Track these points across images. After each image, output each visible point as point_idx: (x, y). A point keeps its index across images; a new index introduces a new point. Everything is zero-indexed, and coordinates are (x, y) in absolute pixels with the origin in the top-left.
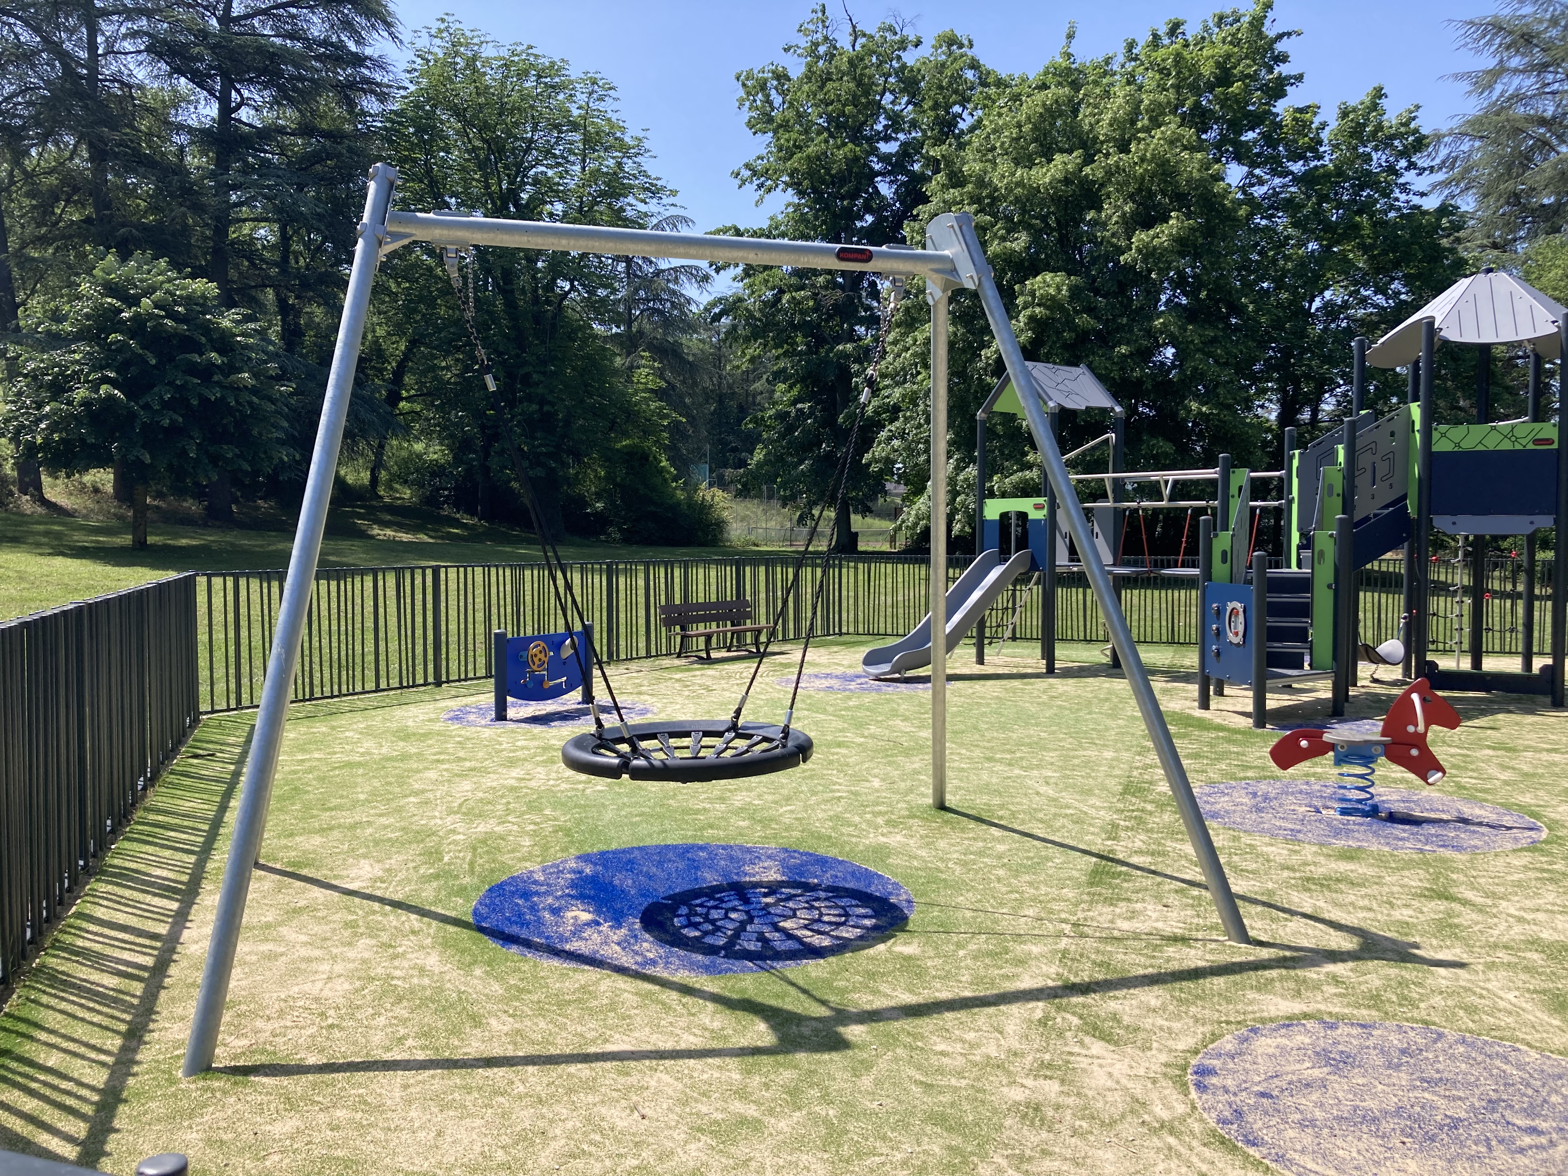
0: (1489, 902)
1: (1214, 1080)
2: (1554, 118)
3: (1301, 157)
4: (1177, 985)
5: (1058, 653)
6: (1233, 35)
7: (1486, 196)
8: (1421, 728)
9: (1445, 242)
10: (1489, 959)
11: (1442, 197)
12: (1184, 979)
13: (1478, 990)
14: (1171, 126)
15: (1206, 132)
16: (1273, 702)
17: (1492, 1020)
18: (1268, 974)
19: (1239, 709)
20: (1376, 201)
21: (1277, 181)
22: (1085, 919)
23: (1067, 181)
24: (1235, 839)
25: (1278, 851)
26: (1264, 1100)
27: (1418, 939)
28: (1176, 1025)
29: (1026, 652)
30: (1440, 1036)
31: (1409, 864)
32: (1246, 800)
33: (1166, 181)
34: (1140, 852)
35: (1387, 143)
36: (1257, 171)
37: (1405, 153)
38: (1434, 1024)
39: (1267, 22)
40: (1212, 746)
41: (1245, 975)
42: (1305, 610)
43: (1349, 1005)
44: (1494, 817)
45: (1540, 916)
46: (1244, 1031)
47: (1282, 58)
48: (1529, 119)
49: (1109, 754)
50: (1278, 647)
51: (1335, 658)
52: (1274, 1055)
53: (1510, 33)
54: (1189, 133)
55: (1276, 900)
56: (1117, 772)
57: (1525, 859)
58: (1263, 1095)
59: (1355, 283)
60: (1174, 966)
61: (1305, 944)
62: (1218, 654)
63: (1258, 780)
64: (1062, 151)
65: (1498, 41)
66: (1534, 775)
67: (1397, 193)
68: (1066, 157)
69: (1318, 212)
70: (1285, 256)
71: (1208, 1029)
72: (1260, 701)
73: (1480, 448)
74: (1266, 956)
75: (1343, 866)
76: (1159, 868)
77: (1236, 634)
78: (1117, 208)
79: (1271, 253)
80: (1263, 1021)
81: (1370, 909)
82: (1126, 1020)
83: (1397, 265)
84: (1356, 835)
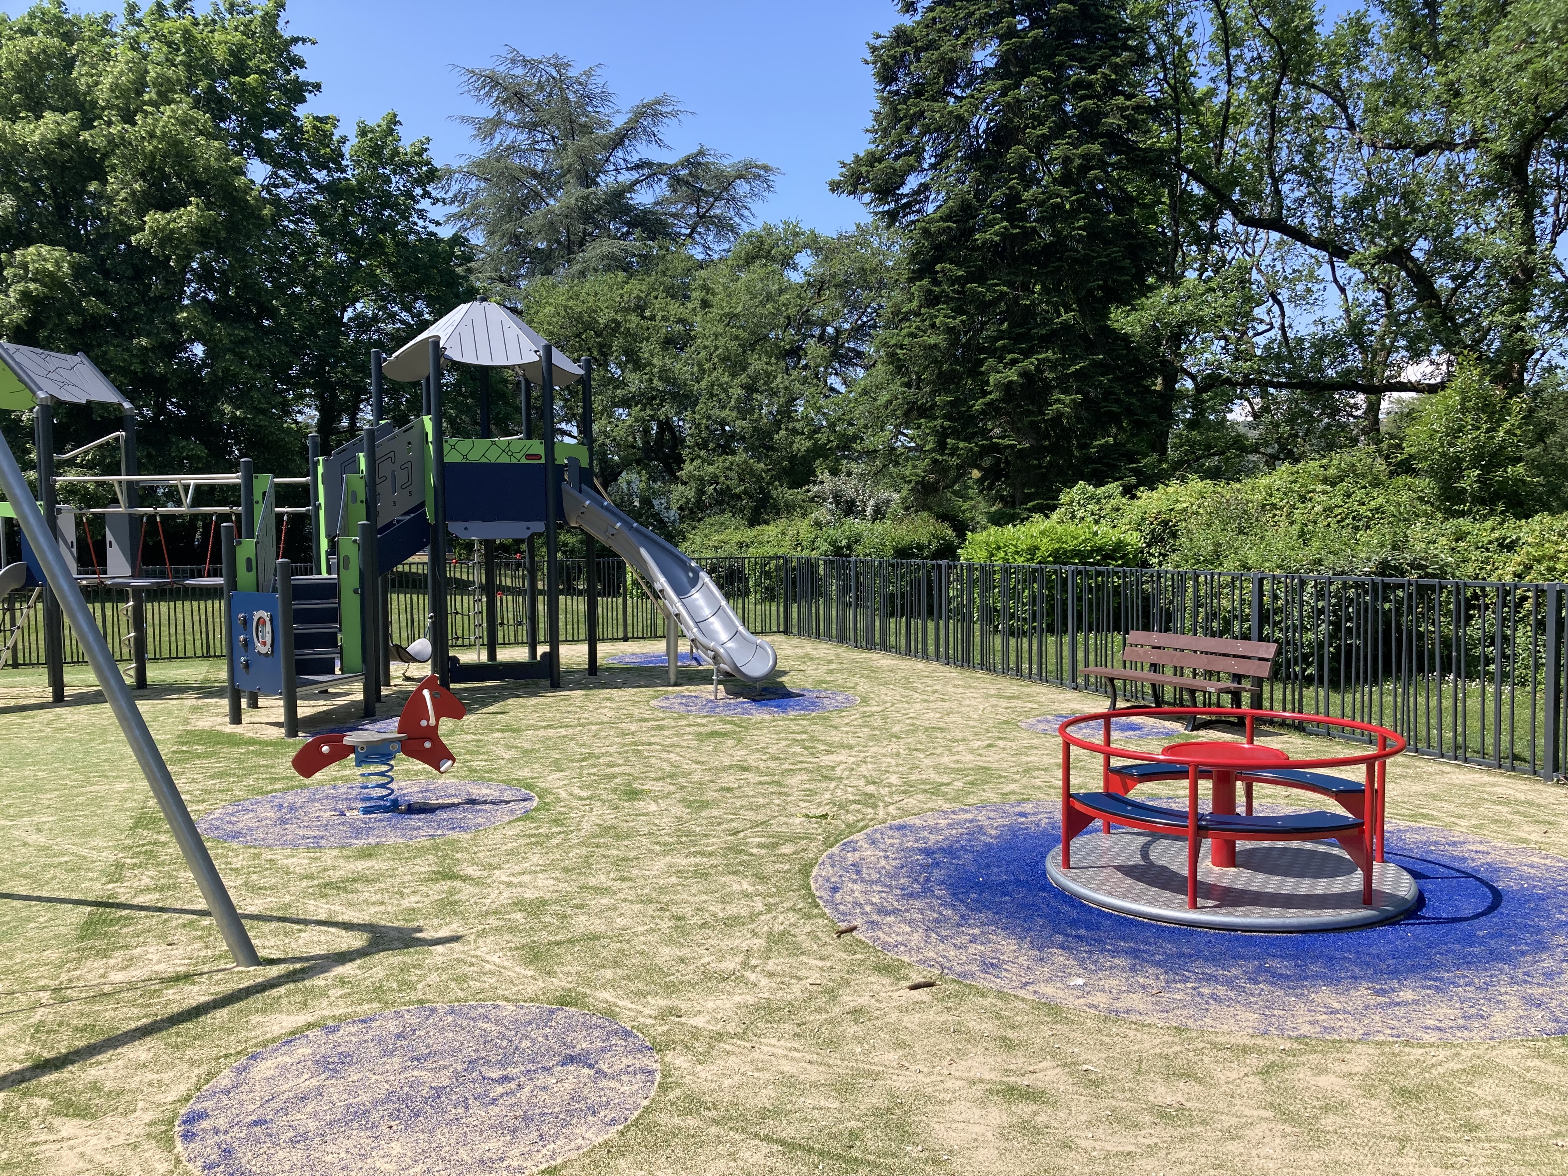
0: (486, 874)
1: (205, 1124)
2: (543, 173)
3: (325, 167)
4: (173, 1030)
5: (67, 679)
6: (246, 26)
7: (492, 233)
8: (432, 722)
9: (459, 270)
10: (480, 927)
11: (455, 229)
12: (183, 1021)
13: (469, 959)
14: (182, 106)
15: (224, 121)
16: (305, 709)
17: (478, 984)
18: (275, 992)
19: (273, 719)
20: (396, 223)
21: (302, 186)
22: (70, 981)
23: (61, 143)
24: (256, 856)
25: (299, 862)
26: (257, 1129)
27: (421, 923)
28: (167, 1076)
29: (29, 680)
30: (432, 1011)
31: (420, 852)
32: (271, 814)
33: (180, 164)
34: (148, 890)
35: (402, 168)
36: (281, 173)
37: (420, 181)
38: (428, 1001)
39: (281, 22)
40: (240, 761)
41: (251, 1000)
42: (333, 616)
43: (353, 1003)
44: (497, 794)
45: (526, 878)
46: (243, 1060)
47: (300, 63)
48: (522, 169)
49: (121, 786)
50: (309, 653)
51: (364, 660)
52: (273, 1078)
53: (506, 89)
54: (203, 118)
55: (293, 913)
56: (129, 804)
57: (518, 828)
58: (256, 1123)
59: (384, 299)
60: (174, 1008)
61: (318, 952)
62: (247, 666)
63: (285, 791)
64: (54, 109)
65: (495, 94)
66: (532, 751)
67: (415, 218)
68: (58, 117)
69: (344, 223)
70: (315, 263)
71: (202, 1070)
72: (291, 709)
73: (484, 460)
74: (276, 974)
75: (361, 865)
76: (167, 904)
77: (265, 644)
78: (125, 184)
79: (301, 259)
80: (265, 1044)
81: (382, 903)
82: (108, 1085)
83: (419, 285)
84: (377, 832)
